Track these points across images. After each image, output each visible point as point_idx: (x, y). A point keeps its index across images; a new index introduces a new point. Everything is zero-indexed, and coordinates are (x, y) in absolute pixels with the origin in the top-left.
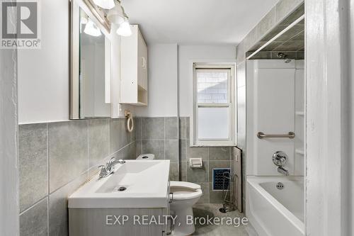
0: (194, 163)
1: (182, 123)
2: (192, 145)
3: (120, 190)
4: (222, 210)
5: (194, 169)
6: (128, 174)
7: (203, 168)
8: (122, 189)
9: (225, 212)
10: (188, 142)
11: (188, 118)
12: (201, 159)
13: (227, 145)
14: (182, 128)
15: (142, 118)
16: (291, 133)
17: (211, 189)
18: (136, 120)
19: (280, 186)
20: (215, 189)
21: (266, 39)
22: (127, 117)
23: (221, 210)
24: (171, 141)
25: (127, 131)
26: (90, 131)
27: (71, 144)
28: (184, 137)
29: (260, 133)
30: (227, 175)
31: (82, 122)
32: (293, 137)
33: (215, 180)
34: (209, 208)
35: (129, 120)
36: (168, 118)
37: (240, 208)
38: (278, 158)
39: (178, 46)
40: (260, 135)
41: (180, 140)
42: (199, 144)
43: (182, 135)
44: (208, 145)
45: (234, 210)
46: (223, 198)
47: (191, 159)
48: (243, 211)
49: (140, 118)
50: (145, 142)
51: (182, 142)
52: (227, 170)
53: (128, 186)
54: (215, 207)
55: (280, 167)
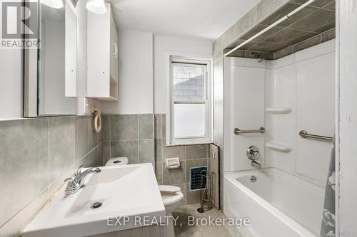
0: (171, 163)
1: (157, 121)
2: (168, 144)
3: (94, 207)
4: (201, 210)
5: (170, 170)
6: (99, 185)
7: (180, 168)
8: (97, 206)
9: (203, 212)
10: (164, 141)
11: (164, 115)
12: (178, 159)
13: (204, 143)
14: (158, 127)
15: (111, 115)
16: (262, 129)
17: (188, 190)
18: (104, 118)
19: (253, 179)
20: (192, 188)
21: (245, 37)
22: (94, 115)
23: (199, 210)
24: (145, 141)
25: (94, 131)
26: (50, 134)
27: (26, 152)
28: (160, 137)
29: (236, 130)
30: (205, 173)
31: (41, 121)
32: (264, 132)
33: (192, 180)
34: (186, 210)
35: (96, 118)
36: (143, 115)
37: (217, 205)
38: (252, 152)
39: (153, 36)
40: (236, 131)
41: (155, 140)
42: (175, 143)
43: (158, 134)
44: (185, 144)
45: (211, 208)
46: (201, 197)
47: (167, 160)
48: (220, 208)
49: (108, 115)
50: (113, 144)
51: (158, 141)
52: (204, 168)
53: (103, 200)
54: (193, 208)
55: (253, 161)
